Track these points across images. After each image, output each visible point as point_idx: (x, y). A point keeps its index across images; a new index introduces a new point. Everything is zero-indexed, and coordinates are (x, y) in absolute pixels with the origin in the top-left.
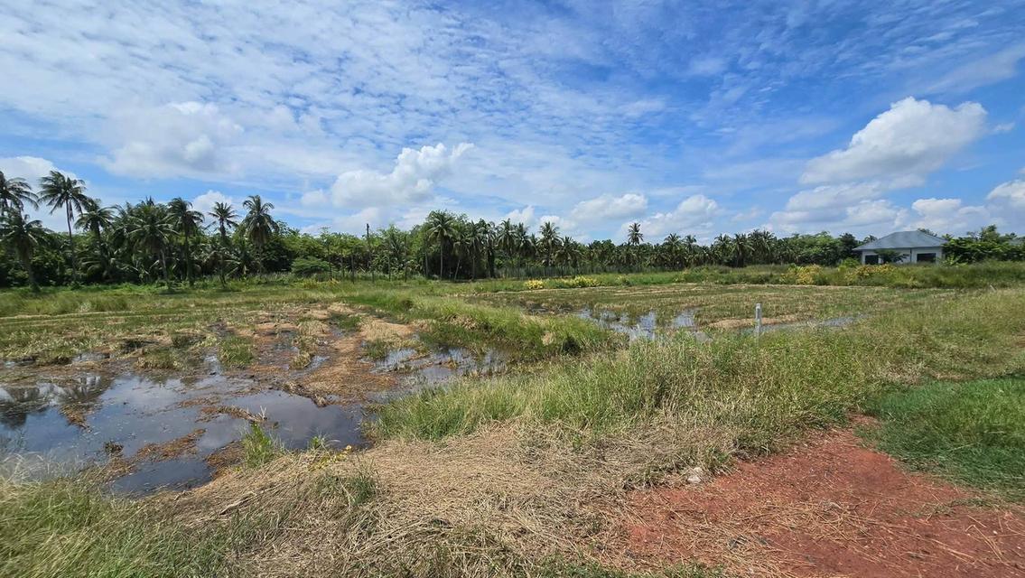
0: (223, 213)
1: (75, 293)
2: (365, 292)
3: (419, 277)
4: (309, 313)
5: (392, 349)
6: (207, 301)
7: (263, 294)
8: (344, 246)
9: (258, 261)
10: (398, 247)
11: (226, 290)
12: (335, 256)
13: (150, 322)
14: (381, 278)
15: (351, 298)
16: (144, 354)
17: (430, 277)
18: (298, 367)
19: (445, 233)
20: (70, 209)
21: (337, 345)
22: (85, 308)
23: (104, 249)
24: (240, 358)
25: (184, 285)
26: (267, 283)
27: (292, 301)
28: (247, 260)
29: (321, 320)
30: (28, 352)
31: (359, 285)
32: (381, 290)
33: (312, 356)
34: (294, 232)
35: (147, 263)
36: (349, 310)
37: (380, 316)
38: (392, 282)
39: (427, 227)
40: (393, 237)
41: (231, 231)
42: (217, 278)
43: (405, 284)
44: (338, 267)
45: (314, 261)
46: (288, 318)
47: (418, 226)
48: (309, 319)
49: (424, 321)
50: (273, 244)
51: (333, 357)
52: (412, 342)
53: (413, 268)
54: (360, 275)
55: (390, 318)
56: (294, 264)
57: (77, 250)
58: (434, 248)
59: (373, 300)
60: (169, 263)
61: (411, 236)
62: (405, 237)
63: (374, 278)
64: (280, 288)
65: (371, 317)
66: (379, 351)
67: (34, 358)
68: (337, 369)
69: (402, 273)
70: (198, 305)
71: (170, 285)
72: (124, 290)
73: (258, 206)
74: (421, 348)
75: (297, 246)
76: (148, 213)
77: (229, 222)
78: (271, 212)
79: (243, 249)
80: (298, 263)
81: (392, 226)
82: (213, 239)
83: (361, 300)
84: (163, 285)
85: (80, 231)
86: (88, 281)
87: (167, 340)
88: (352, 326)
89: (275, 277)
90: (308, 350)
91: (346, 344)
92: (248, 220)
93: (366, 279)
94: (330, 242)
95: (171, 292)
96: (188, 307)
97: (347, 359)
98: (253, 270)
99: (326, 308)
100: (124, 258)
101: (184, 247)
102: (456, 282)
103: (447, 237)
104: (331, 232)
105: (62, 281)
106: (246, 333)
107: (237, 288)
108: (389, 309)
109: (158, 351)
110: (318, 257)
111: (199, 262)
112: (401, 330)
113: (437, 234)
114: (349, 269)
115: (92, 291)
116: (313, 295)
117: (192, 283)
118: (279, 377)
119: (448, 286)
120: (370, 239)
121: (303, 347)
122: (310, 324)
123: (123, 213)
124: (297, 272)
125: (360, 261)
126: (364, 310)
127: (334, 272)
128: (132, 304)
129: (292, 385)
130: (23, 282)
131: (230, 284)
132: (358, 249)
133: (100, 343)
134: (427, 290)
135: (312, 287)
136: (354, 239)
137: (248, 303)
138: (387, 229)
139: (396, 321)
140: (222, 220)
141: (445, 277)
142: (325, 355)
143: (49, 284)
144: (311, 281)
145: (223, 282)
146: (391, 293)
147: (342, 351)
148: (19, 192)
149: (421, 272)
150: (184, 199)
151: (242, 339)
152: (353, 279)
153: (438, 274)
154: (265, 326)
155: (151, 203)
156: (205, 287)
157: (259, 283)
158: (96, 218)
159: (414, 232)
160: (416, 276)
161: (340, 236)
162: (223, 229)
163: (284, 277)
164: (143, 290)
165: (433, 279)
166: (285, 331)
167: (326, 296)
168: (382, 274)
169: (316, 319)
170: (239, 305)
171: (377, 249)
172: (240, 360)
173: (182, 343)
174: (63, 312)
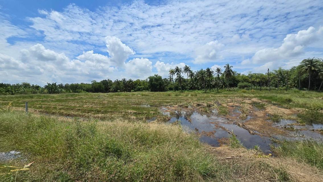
0: (218, 70)
1: (188, 92)
2: (266, 95)
3: (295, 89)
4: (244, 101)
5: (282, 119)
6: (214, 95)
7: (229, 94)
8: (257, 78)
9: (227, 84)
10: (283, 77)
11: (218, 92)
12: (253, 81)
13: (202, 100)
14: (273, 89)
15: (261, 97)
16: (201, 108)
17: (301, 89)
18: (242, 118)
19: (313, 68)
20: (188, 73)
21: (256, 113)
22: (190, 96)
23: (193, 82)
24: (224, 112)
25: (208, 91)
26: (230, 91)
27: (238, 96)
28: (224, 84)
29: (249, 104)
30: (181, 104)
31: (264, 92)
32: (274, 94)
33: (247, 116)
34: (239, 74)
35: (201, 85)
36: (260, 101)
37: (274, 105)
38: (279, 91)
39: (301, 67)
40: (280, 73)
41: (220, 75)
42: (216, 89)
43: (286, 92)
44: (255, 85)
45: (245, 83)
46: (237, 102)
47: (295, 67)
48: (244, 103)
49: (300, 109)
50: (232, 79)
51: (255, 118)
52: (294, 117)
53: (291, 85)
54: (264, 88)
55: (279, 105)
56: (239, 84)
57: (188, 82)
58: (304, 76)
59: (271, 98)
60: (205, 85)
61: (291, 71)
62: (287, 72)
63: (270, 90)
64: (234, 92)
65: (270, 104)
66: (276, 119)
67: (182, 105)
68: (257, 122)
69: (284, 87)
70: (211, 96)
71: (205, 91)
72: (196, 92)
73: (228, 67)
74: (299, 121)
75: (240, 79)
76: (201, 73)
77: (220, 73)
78: (232, 69)
79: (223, 80)
80: (240, 84)
81: (280, 68)
82: (216, 78)
83: (264, 97)
84: (204, 90)
85: (189, 78)
86: (190, 89)
87: (205, 105)
88: (262, 107)
89: (232, 89)
90: (245, 113)
91: (260, 113)
92: (225, 72)
93: (267, 90)
94: (252, 76)
95: (205, 92)
96: (209, 96)
97: (261, 119)
98: (226, 87)
99: (250, 100)
100: (196, 84)
101: (209, 80)
102: (319, 92)
103: (314, 70)
104: (252, 73)
105: (186, 89)
106: (225, 105)
107: (221, 92)
108: (279, 102)
109: (204, 107)
110: (247, 82)
111: (212, 85)
112: (287, 111)
113: (307, 69)
114: (259, 86)
115: (191, 92)
116: (246, 95)
117: (210, 90)
118: (236, 121)
119: (314, 94)
120: (269, 74)
121: (243, 112)
122: (245, 105)
123: (197, 73)
124: (239, 87)
125: (264, 83)
126: (267, 102)
127: (253, 87)
128: (198, 95)
129: (241, 124)
130: (180, 89)
131: (219, 91)
132: (263, 78)
133: (192, 104)
134: (300, 95)
135: (244, 92)
136: (262, 75)
137: (224, 96)
138: (278, 69)
139: (282, 107)
140: (218, 72)
141: (312, 89)
142: (252, 116)
143: (184, 90)
144: (244, 90)
145: (218, 90)
146: (279, 96)
147: (259, 116)
148: (180, 71)
149: (296, 87)
150: (209, 68)
151: (224, 107)
152: (261, 90)
153: (307, 87)
154: (230, 104)
155: (202, 70)
156: (213, 91)
157: (227, 90)
158: (192, 75)
159: (293, 70)
160: (293, 89)
161: (256, 74)
162: (218, 75)
163: (235, 89)
164: (200, 92)
165: (304, 90)
166: (236, 106)
167: (250, 95)
168: (274, 88)
169: (247, 103)
170: (222, 97)
171: (272, 78)
172: (224, 113)
173: (209, 106)
174: (186, 96)
